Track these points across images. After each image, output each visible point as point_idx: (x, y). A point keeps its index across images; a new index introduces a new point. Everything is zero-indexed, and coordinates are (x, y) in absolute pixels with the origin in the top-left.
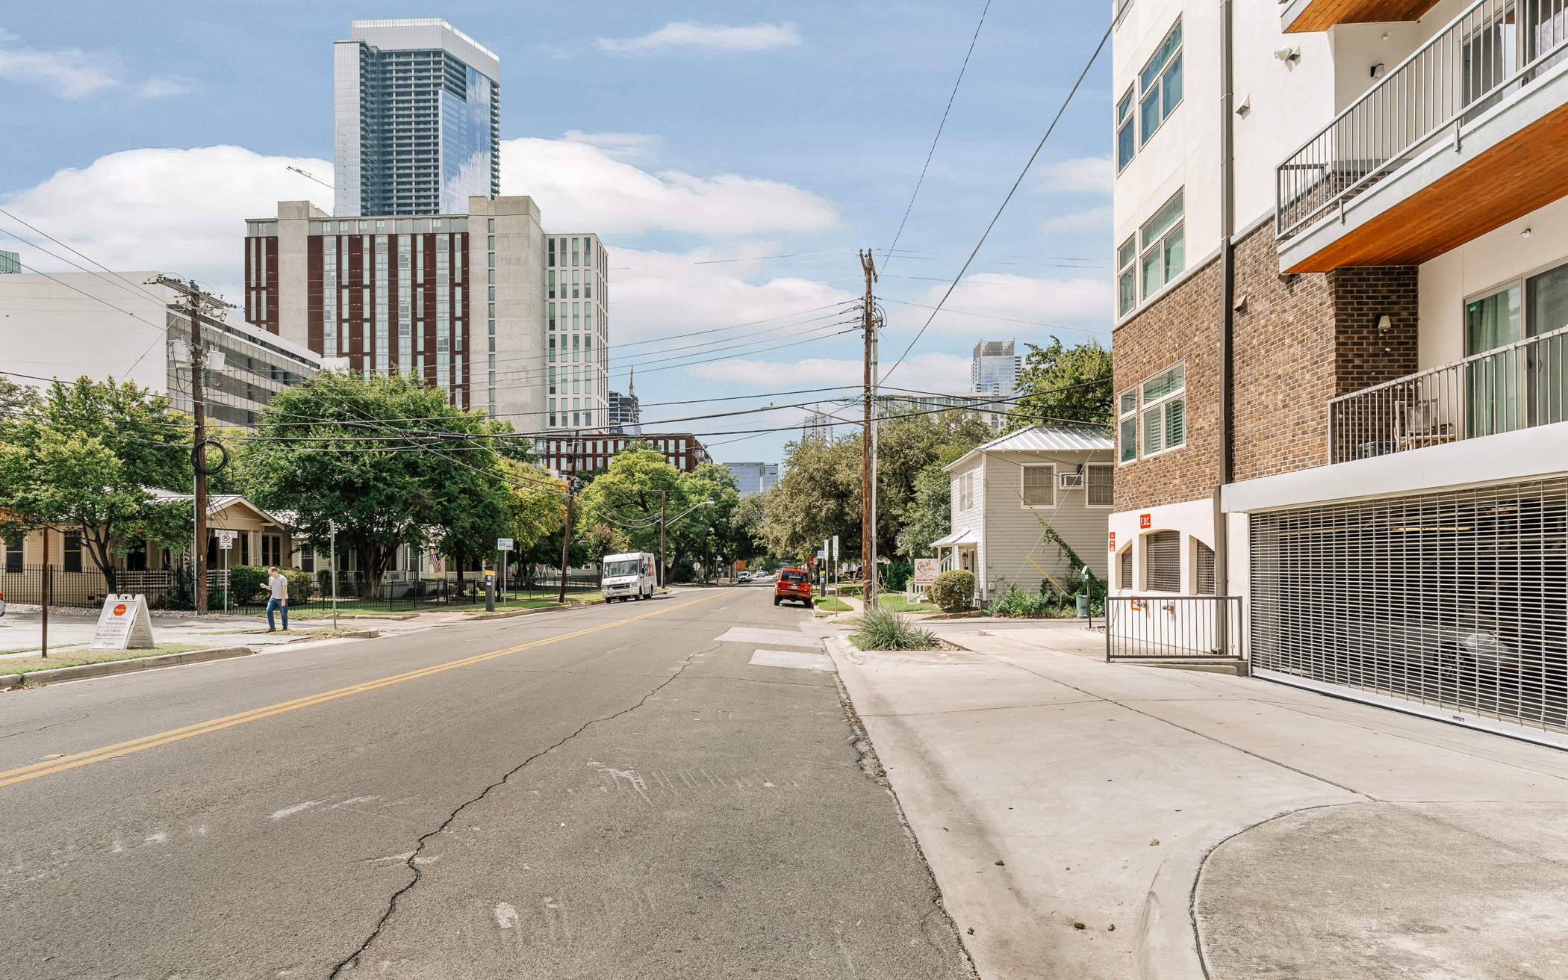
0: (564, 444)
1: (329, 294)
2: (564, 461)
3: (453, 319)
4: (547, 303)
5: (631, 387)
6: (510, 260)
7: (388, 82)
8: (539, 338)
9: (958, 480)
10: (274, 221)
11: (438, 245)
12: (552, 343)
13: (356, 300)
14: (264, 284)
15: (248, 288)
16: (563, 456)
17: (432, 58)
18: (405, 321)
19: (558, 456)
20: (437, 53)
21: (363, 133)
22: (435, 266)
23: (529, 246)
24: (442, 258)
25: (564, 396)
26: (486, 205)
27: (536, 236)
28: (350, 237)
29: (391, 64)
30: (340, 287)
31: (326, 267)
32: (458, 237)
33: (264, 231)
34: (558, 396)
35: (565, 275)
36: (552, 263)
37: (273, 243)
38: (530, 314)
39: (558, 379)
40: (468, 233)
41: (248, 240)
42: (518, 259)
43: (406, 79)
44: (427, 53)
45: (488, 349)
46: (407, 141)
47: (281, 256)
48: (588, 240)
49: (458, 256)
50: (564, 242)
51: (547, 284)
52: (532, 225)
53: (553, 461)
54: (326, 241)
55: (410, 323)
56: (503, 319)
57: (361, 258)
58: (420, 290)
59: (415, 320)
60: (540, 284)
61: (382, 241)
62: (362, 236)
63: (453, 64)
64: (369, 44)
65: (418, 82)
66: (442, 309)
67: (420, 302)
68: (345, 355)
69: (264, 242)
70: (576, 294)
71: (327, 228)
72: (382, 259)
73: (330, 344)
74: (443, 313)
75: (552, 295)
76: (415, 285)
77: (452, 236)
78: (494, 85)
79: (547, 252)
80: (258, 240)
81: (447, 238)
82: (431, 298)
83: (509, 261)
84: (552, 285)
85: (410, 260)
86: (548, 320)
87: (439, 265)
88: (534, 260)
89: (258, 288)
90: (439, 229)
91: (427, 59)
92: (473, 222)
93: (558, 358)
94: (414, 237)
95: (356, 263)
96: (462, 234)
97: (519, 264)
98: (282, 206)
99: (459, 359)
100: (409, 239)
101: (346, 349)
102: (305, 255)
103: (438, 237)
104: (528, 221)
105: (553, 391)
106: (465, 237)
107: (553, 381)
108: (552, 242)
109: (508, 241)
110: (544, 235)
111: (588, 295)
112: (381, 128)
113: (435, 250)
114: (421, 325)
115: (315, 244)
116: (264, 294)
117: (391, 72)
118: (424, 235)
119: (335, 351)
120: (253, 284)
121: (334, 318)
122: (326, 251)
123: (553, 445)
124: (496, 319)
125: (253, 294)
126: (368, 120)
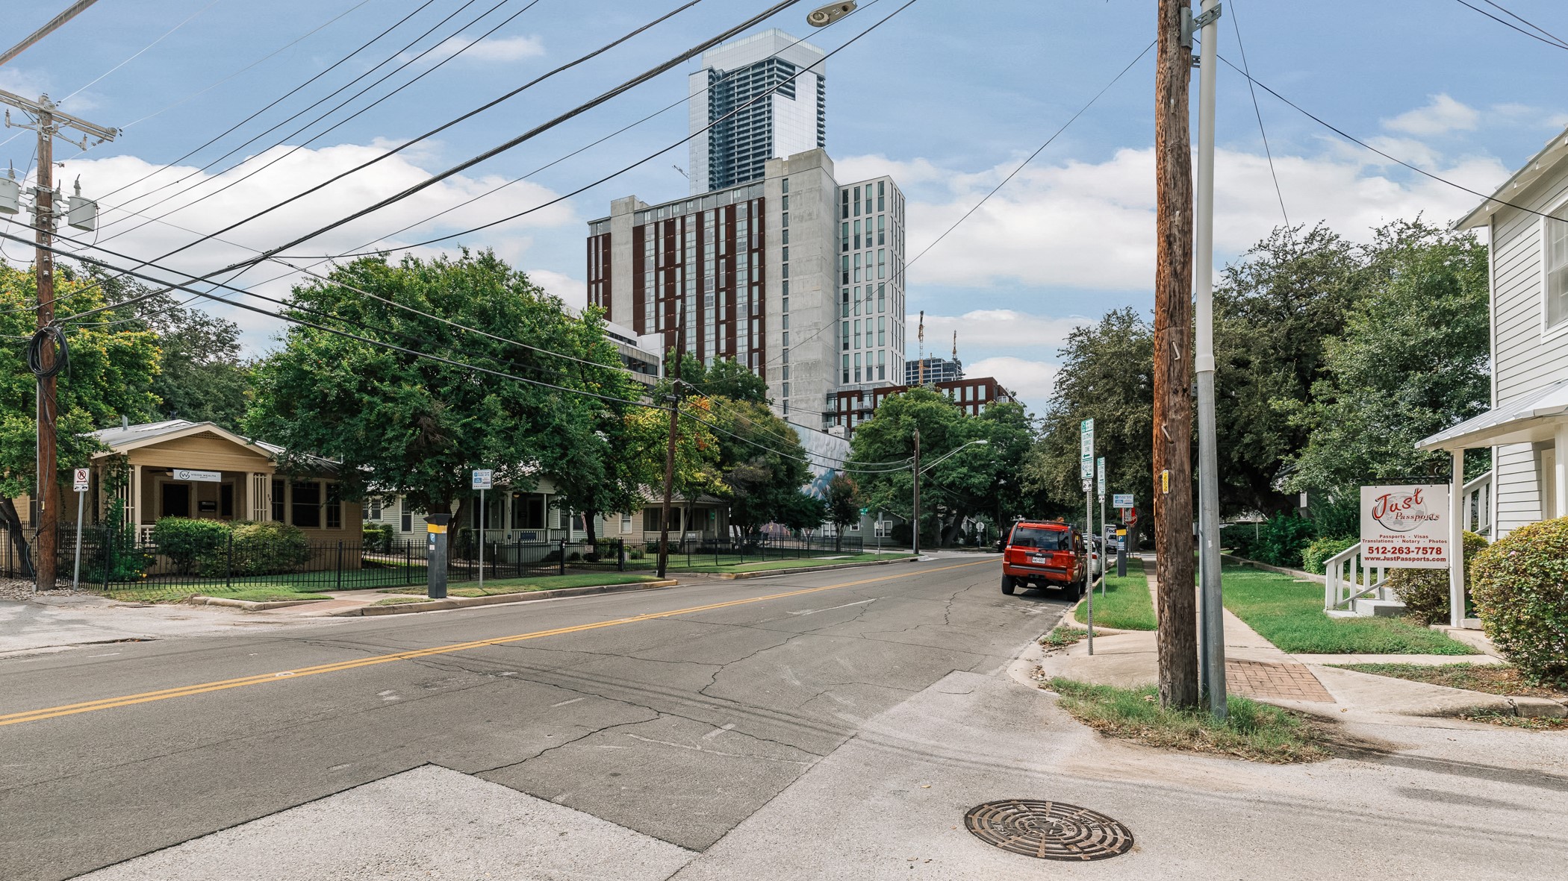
0: (854, 400)
1: (649, 277)
2: (854, 417)
3: (751, 285)
4: (841, 257)
5: (955, 352)
6: (803, 217)
7: (731, 99)
8: (832, 294)
9: (1542, 222)
10: (608, 219)
11: (738, 216)
12: (846, 297)
13: (670, 278)
14: (601, 277)
15: (590, 283)
16: (854, 412)
17: (766, 67)
18: (710, 293)
19: (849, 413)
20: (770, 61)
21: (711, 148)
22: (735, 235)
23: (821, 199)
24: (741, 226)
25: (857, 351)
26: (780, 166)
27: (829, 188)
28: (665, 221)
29: (733, 82)
30: (658, 269)
31: (647, 254)
32: (756, 203)
33: (601, 230)
34: (851, 351)
35: (859, 223)
36: (846, 215)
37: (607, 239)
38: (821, 268)
39: (851, 333)
40: (764, 198)
41: (589, 240)
42: (810, 214)
43: (745, 91)
44: (761, 64)
45: (782, 310)
46: (746, 147)
47: (614, 250)
48: (881, 184)
49: (755, 222)
50: (857, 191)
51: (841, 237)
52: (824, 177)
53: (844, 418)
54: (647, 228)
55: (714, 294)
56: (796, 278)
57: (674, 239)
58: (723, 261)
59: (718, 290)
60: (832, 239)
61: (691, 220)
62: (674, 219)
63: (784, 68)
64: (716, 69)
65: (755, 92)
66: (742, 277)
67: (723, 273)
68: (662, 331)
69: (601, 239)
70: (869, 242)
71: (648, 217)
72: (691, 237)
73: (650, 323)
74: (742, 280)
75: (846, 248)
76: (718, 257)
77: (750, 203)
78: (820, 78)
79: (841, 204)
80: (597, 238)
81: (745, 206)
82: (731, 266)
83: (801, 219)
84: (846, 238)
85: (714, 234)
86: (841, 274)
87: (738, 234)
88: (825, 215)
89: (597, 281)
90: (739, 198)
91: (763, 69)
92: (769, 186)
93: (851, 313)
94: (717, 211)
95: (670, 245)
96: (759, 199)
97: (811, 219)
98: (614, 205)
99: (756, 323)
100: (713, 213)
101: (662, 326)
102: (631, 246)
103: (738, 207)
104: (820, 174)
105: (846, 346)
106: (762, 202)
107: (846, 337)
108: (845, 193)
109: (801, 198)
110: (838, 188)
111: (881, 241)
112: (726, 141)
113: (735, 219)
114: (723, 295)
115: (639, 233)
116: (601, 285)
117: (733, 88)
118: (726, 207)
119: (653, 329)
120: (593, 278)
121: (653, 299)
122: (647, 238)
123: (844, 401)
124: (789, 279)
125: (593, 286)
126: (716, 136)
